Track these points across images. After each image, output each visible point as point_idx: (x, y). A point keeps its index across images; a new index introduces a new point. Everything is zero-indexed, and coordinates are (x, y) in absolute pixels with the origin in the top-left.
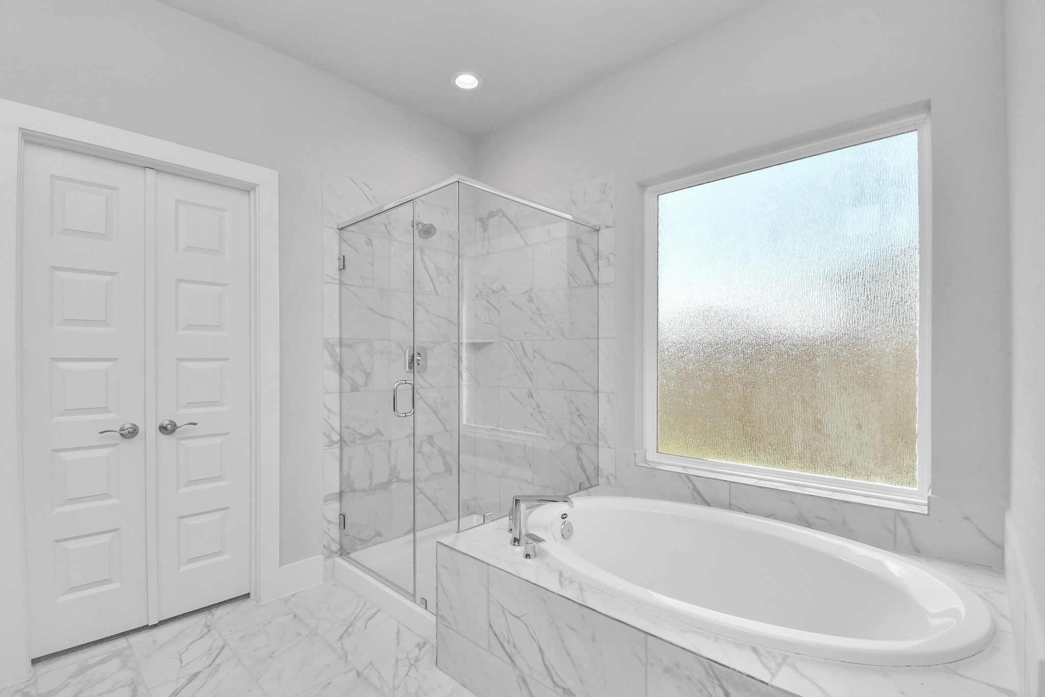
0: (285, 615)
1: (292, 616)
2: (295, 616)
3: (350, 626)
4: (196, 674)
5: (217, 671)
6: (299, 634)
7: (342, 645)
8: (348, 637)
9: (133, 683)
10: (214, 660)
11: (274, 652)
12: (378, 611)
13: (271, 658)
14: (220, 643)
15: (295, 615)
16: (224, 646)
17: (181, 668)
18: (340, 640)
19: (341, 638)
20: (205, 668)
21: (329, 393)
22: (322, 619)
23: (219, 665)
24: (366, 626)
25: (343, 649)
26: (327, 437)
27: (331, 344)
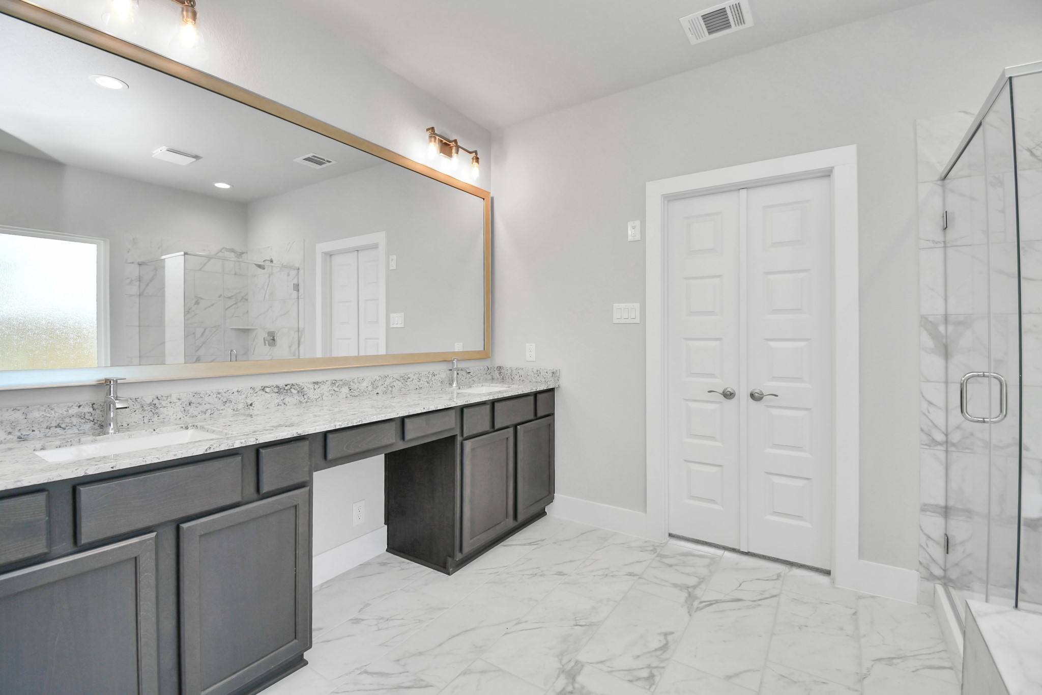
0: (847, 607)
1: (852, 611)
2: (855, 614)
3: (899, 658)
4: (740, 600)
5: (754, 608)
6: (842, 629)
7: (872, 666)
8: (887, 664)
9: (703, 578)
10: (760, 600)
11: (806, 626)
12: (951, 668)
13: (800, 628)
14: (775, 592)
15: (856, 612)
16: (775, 596)
17: (736, 589)
18: (874, 661)
19: (879, 660)
20: (749, 600)
21: (929, 381)
22: (878, 633)
23: (759, 605)
24: (917, 670)
25: (868, 670)
26: (926, 434)
27: (931, 322)
